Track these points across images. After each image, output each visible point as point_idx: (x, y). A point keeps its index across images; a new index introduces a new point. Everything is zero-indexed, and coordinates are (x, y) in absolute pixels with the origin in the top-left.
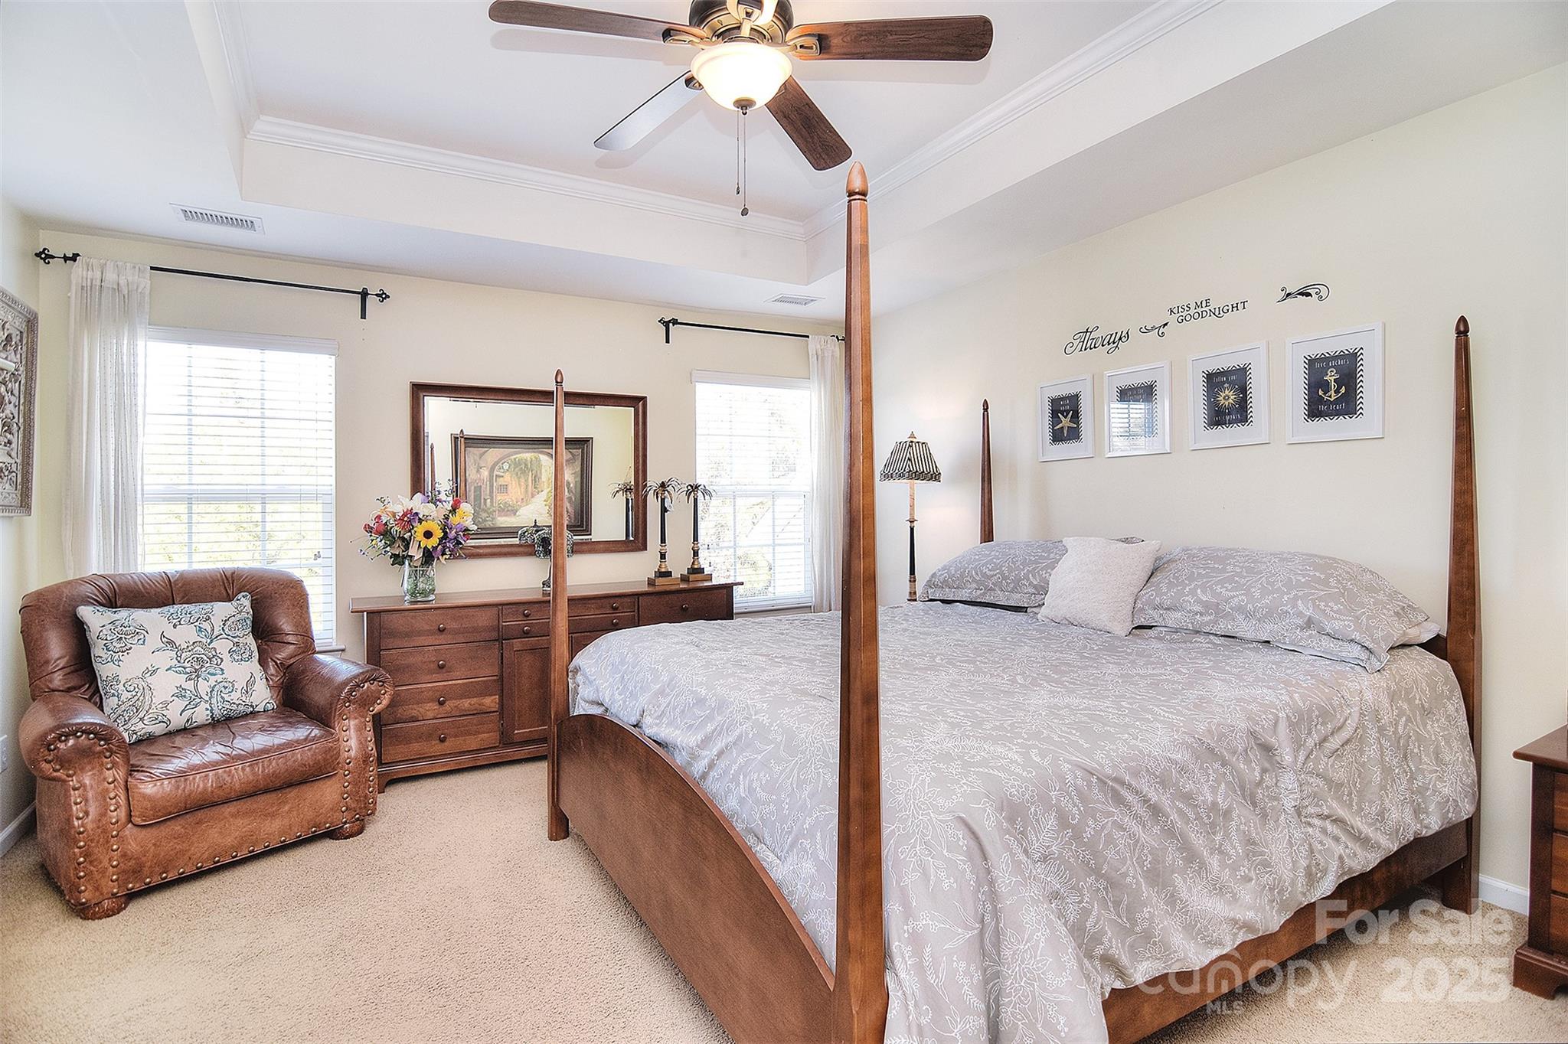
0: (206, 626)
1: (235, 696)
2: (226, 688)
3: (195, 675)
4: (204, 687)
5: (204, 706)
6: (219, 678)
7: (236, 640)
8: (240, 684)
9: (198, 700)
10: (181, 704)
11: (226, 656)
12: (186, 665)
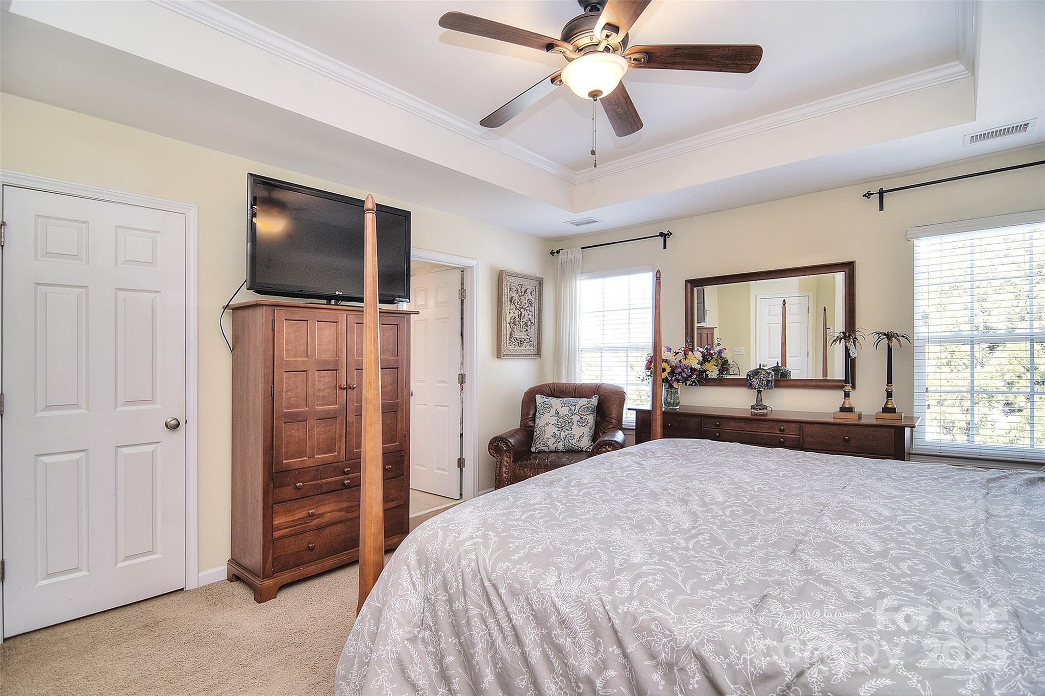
0: (573, 408)
1: (574, 441)
2: (571, 437)
3: (561, 429)
4: (563, 435)
5: (562, 443)
6: (569, 432)
7: (582, 416)
8: (577, 437)
9: (560, 440)
10: (554, 440)
11: (575, 423)
12: (559, 424)
